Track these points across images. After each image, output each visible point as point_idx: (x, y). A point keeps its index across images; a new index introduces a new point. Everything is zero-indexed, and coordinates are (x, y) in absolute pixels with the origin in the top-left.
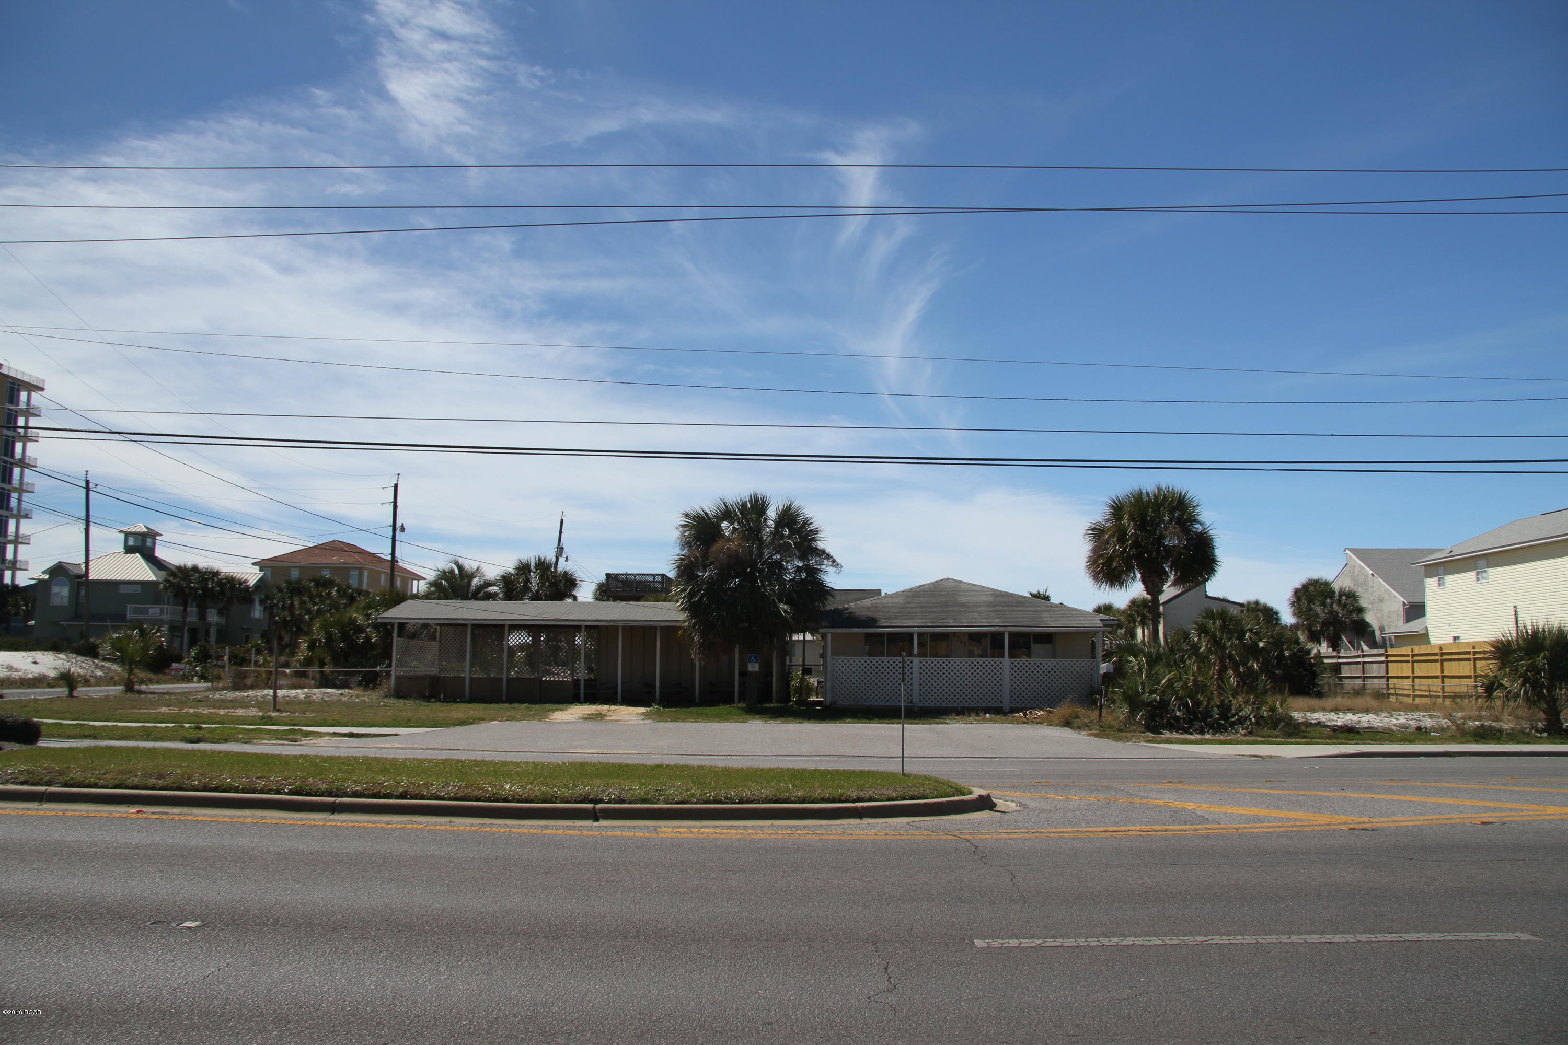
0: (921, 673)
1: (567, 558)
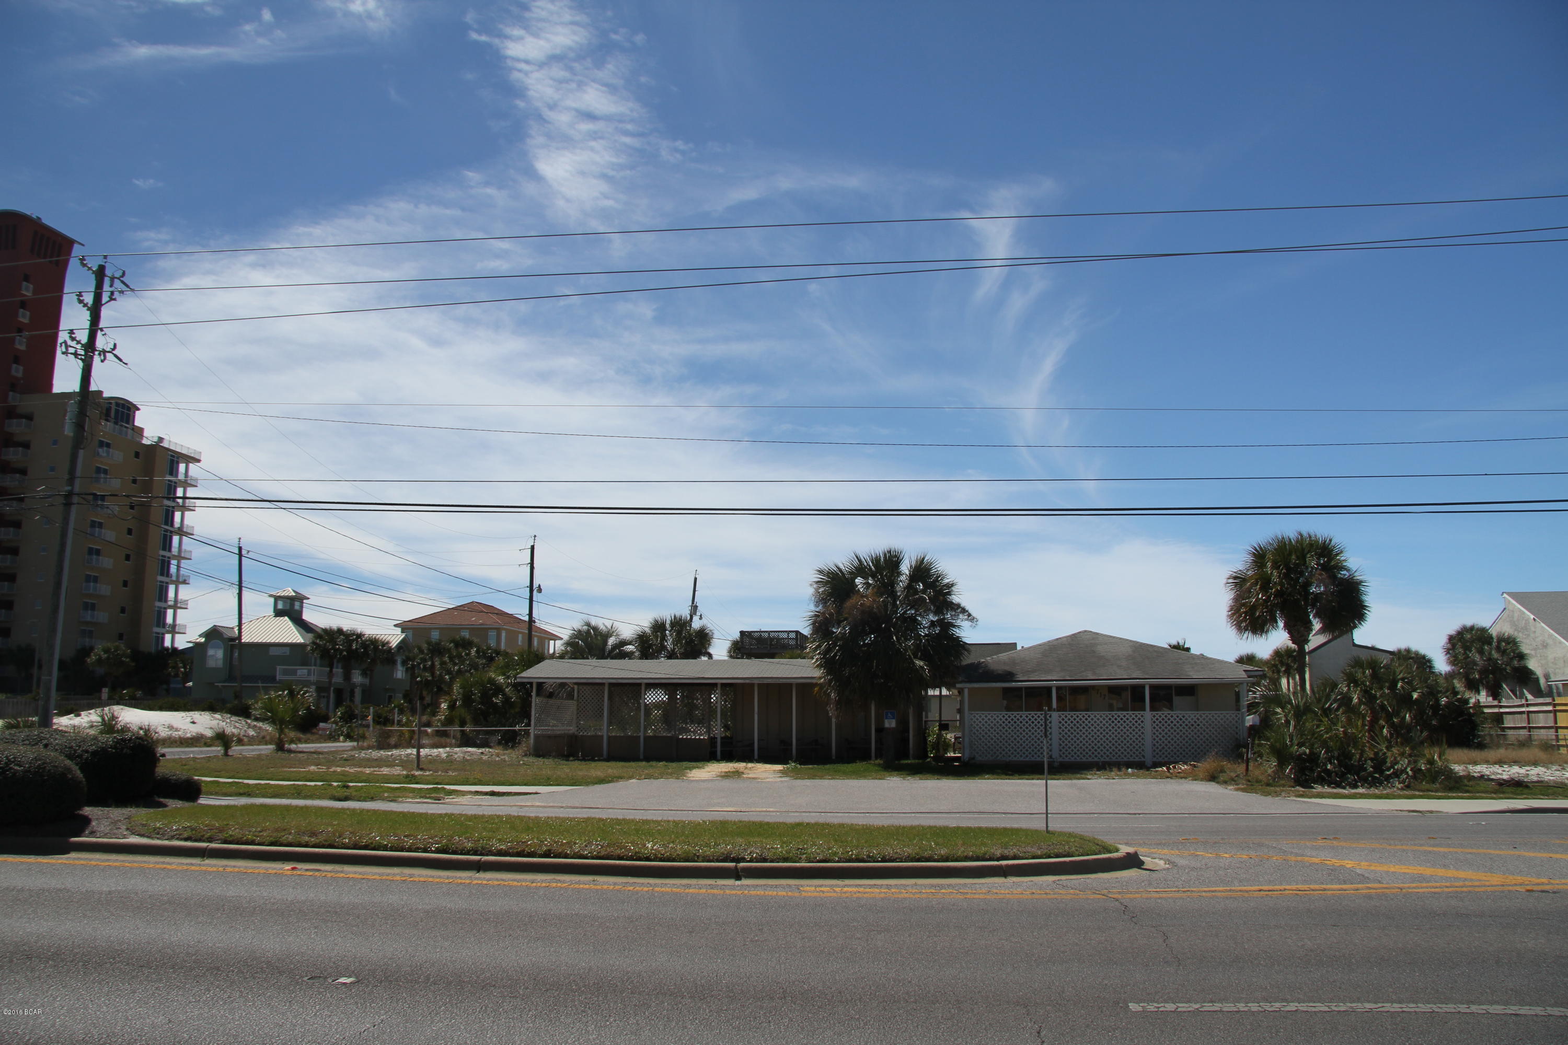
0: (1060, 728)
1: (701, 616)
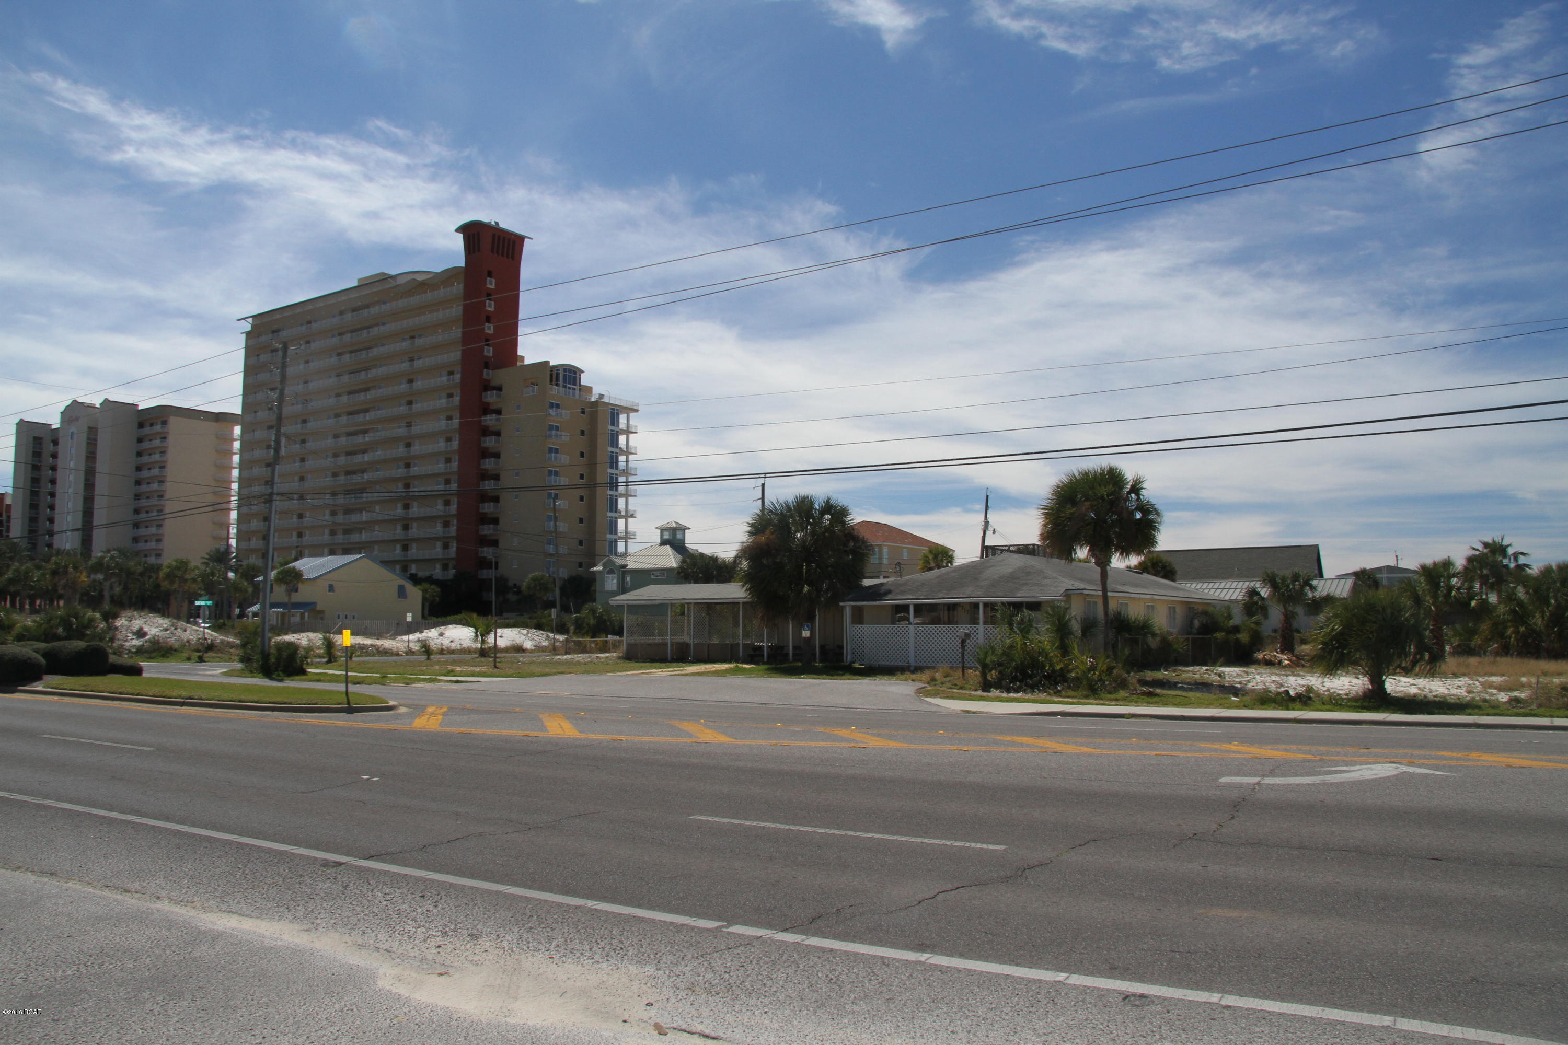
0: (916, 638)
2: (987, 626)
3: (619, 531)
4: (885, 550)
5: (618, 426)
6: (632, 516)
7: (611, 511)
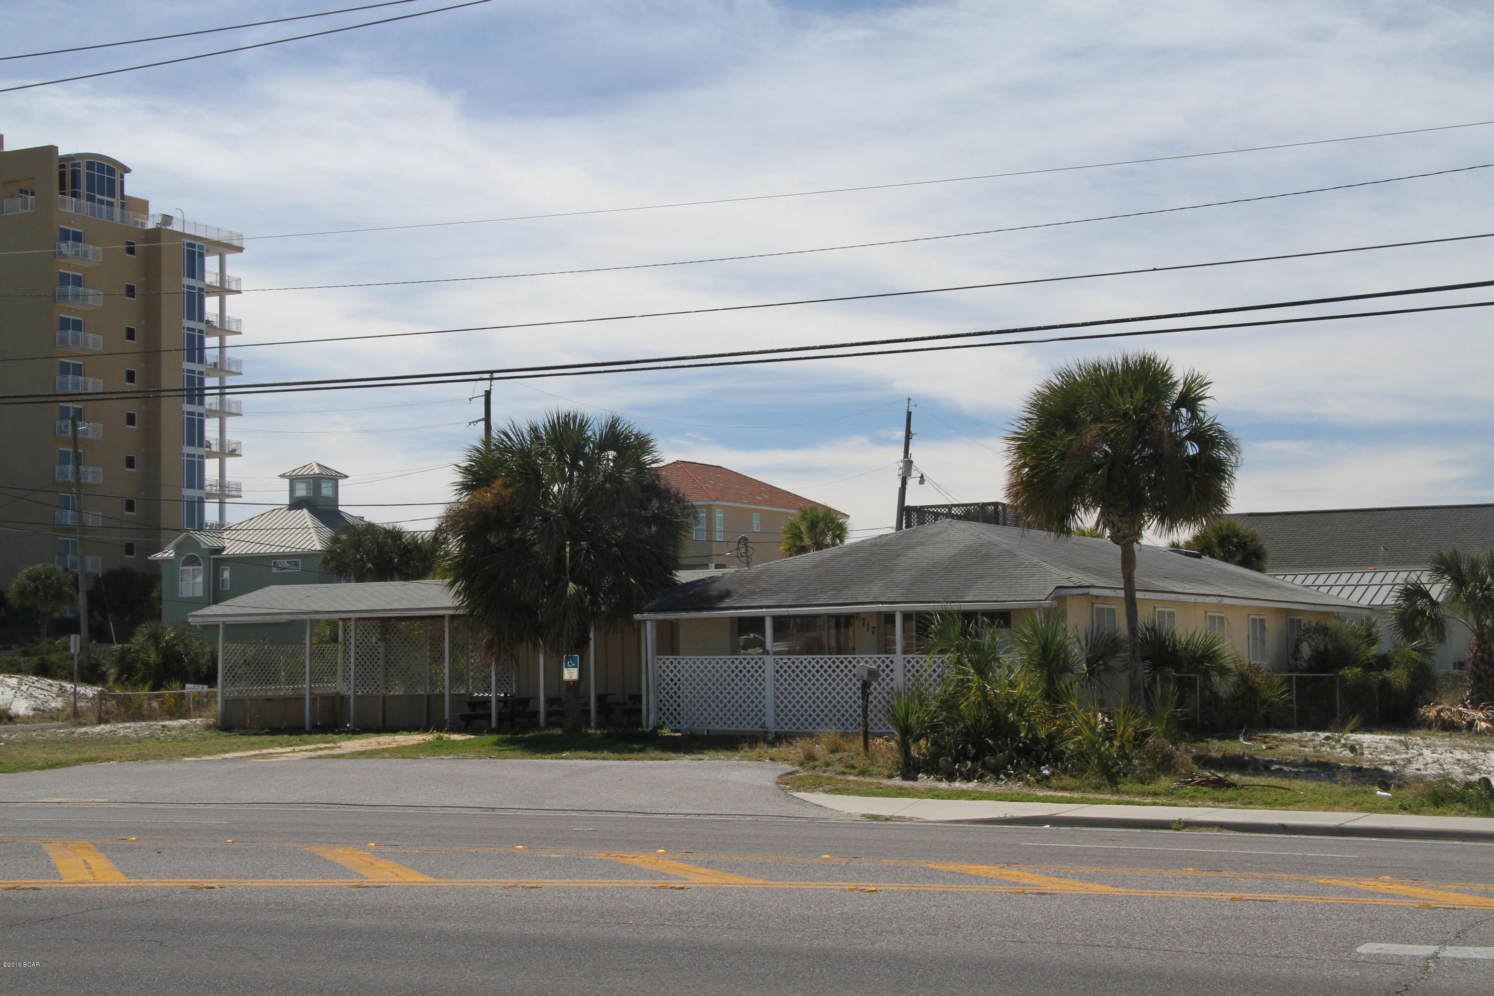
1: (922, 477)
2: (909, 656)
3: (207, 483)
4: (719, 515)
5: (202, 278)
6: (233, 453)
7: (191, 443)
